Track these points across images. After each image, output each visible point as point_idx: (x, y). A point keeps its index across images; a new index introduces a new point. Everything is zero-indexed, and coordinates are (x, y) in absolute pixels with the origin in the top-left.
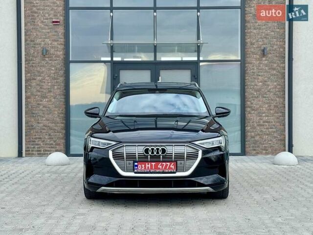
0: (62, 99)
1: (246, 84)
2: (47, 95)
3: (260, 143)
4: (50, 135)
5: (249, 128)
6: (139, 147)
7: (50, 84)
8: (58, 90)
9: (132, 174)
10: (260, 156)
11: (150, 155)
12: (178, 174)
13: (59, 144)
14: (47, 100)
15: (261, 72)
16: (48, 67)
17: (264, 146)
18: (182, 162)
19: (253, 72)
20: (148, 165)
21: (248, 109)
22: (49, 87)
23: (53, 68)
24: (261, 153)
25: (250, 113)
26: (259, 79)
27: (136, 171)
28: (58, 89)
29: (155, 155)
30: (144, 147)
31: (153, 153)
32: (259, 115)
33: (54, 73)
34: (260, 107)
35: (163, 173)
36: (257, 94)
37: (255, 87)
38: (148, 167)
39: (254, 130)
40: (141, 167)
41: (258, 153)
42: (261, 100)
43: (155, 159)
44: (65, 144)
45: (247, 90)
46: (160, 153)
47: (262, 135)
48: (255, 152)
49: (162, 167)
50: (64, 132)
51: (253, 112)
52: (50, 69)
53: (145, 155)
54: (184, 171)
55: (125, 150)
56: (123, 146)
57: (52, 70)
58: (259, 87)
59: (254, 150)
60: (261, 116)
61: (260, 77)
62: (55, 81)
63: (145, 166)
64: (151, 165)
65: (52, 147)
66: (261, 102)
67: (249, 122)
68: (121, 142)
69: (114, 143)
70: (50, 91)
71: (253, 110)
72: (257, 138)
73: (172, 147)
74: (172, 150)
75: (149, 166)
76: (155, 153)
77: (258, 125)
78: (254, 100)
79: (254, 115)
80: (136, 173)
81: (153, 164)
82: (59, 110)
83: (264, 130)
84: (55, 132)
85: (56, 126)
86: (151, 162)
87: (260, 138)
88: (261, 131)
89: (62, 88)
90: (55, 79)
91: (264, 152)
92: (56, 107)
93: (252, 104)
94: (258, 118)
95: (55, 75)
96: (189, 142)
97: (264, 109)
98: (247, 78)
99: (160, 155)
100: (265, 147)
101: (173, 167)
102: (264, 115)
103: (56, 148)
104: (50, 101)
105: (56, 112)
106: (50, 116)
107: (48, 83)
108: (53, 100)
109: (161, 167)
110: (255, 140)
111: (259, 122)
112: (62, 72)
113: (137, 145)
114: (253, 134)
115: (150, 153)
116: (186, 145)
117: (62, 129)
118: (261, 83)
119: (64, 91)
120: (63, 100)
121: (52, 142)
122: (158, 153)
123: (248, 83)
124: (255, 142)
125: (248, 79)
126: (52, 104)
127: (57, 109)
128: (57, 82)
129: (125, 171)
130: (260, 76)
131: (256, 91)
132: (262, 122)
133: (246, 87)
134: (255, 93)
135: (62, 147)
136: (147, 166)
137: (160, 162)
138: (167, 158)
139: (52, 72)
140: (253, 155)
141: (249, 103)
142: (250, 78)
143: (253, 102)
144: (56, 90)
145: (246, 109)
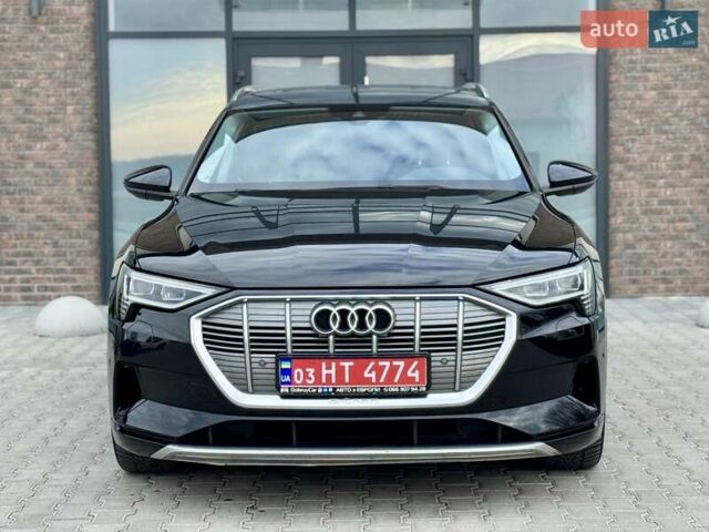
0: (89, 141)
1: (611, 96)
2: (46, 130)
3: (652, 263)
4: (56, 244)
5: (619, 221)
6: (294, 305)
7: (52, 100)
8: (76, 118)
9: (272, 401)
10: (650, 299)
11: (336, 335)
12: (435, 400)
13: (81, 271)
14: (45, 144)
15: (655, 61)
16: (47, 52)
17: (660, 270)
18: (450, 356)
19: (631, 61)
20: (329, 367)
21: (617, 168)
22: (51, 108)
23: (62, 55)
24: (654, 291)
25: (621, 177)
26: (647, 80)
27: (284, 389)
28: (77, 112)
29: (353, 334)
30: (312, 305)
31: (344, 326)
32: (649, 181)
33: (66, 68)
34: (652, 159)
35: (382, 395)
36: (642, 124)
37: (638, 102)
38: (329, 376)
39: (634, 226)
40: (303, 376)
41: (643, 292)
42: (654, 140)
43: (353, 346)
44: (99, 269)
45: (615, 113)
46: (371, 327)
47: (655, 239)
48: (634, 288)
49: (378, 377)
50: (96, 235)
51: (631, 174)
52: (51, 58)
53: (316, 335)
54: (454, 390)
55: (248, 316)
56: (241, 302)
57: (59, 59)
58: (647, 105)
59: (634, 282)
60: (654, 186)
61: (651, 76)
62: (69, 90)
63: (318, 374)
64: (340, 371)
65: (64, 280)
66: (652, 148)
67: (620, 204)
68: (233, 289)
69: (208, 291)
70: (54, 121)
71: (631, 168)
72: (642, 248)
73: (411, 304)
74: (413, 314)
75: (333, 372)
76: (353, 327)
77: (645, 213)
78: (633, 141)
79: (633, 182)
80: (285, 396)
81: (347, 364)
82: (81, 173)
83: (663, 226)
84: (71, 237)
85: (73, 218)
86: (339, 357)
87: (651, 247)
88: (654, 229)
89: (89, 113)
90: (66, 84)
91: (662, 287)
92: (71, 166)
93: (628, 151)
94: (646, 192)
95: (66, 75)
96: (473, 286)
97: (663, 165)
98: (613, 78)
99: (370, 334)
100: (664, 273)
101: (416, 374)
102: (661, 182)
103: (74, 280)
104: (55, 148)
105: (72, 180)
106: (56, 191)
107: (48, 96)
108: (63, 145)
109: (373, 375)
110: (637, 254)
111: (648, 203)
112: (87, 66)
113: (288, 297)
114: (629, 236)
115: (335, 327)
116: (460, 296)
117: (89, 227)
118: (653, 93)
119: (95, 120)
120: (91, 145)
121: (61, 265)
122: (362, 325)
123: (617, 92)
124: (636, 260)
125: (617, 81)
126: (61, 158)
127: (74, 171)
128: (73, 94)
129: (246, 391)
130: (650, 71)
131: (641, 114)
132: (655, 202)
133: (611, 104)
134: (637, 122)
135: (91, 278)
136: (324, 372)
137: (369, 357)
138: (396, 343)
139: (58, 64)
140: (631, 297)
141: (618, 149)
142: (622, 77)
143: (630, 145)
144: (72, 118)
145: (612, 166)
